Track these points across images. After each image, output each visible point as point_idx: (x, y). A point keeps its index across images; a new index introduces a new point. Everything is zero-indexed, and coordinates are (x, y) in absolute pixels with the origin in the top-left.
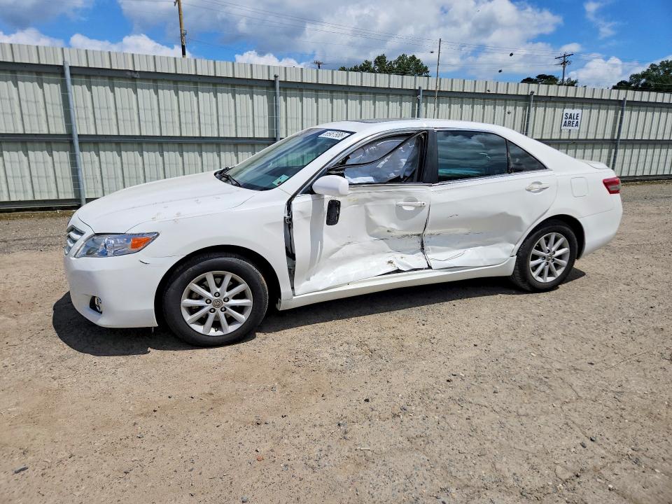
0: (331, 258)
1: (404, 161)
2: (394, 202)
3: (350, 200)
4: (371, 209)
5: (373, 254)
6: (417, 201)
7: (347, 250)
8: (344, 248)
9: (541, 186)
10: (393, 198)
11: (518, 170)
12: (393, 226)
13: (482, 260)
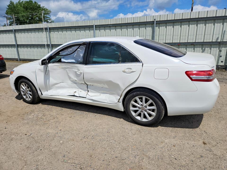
0: (55, 86)
1: (82, 55)
2: (74, 70)
3: (60, 67)
4: (68, 72)
5: (72, 88)
6: (79, 70)
7: (62, 84)
8: (61, 84)
9: (132, 70)
10: (74, 68)
11: (124, 61)
12: (76, 79)
13: (107, 100)
